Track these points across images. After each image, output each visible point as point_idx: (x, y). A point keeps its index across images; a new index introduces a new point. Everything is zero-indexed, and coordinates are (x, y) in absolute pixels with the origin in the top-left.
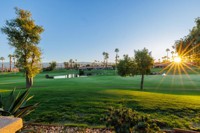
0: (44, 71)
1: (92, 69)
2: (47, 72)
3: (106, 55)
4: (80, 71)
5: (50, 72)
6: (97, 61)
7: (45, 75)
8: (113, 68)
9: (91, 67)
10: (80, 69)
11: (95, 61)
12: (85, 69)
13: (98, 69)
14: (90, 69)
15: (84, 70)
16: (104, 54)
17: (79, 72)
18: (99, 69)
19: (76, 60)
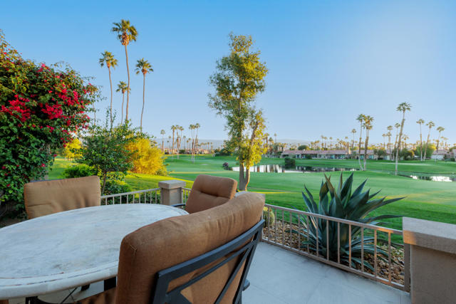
0: (217, 155)
1: (316, 155)
2: (222, 157)
3: (366, 121)
4: (287, 160)
5: (228, 157)
6: (325, 138)
7: (222, 163)
8: (376, 157)
9: (313, 152)
10: (284, 156)
11: (322, 137)
12: (298, 155)
13: (330, 156)
14: (309, 157)
15: (295, 157)
16: (360, 118)
17: (284, 161)
18: (333, 156)
19: (275, 135)
